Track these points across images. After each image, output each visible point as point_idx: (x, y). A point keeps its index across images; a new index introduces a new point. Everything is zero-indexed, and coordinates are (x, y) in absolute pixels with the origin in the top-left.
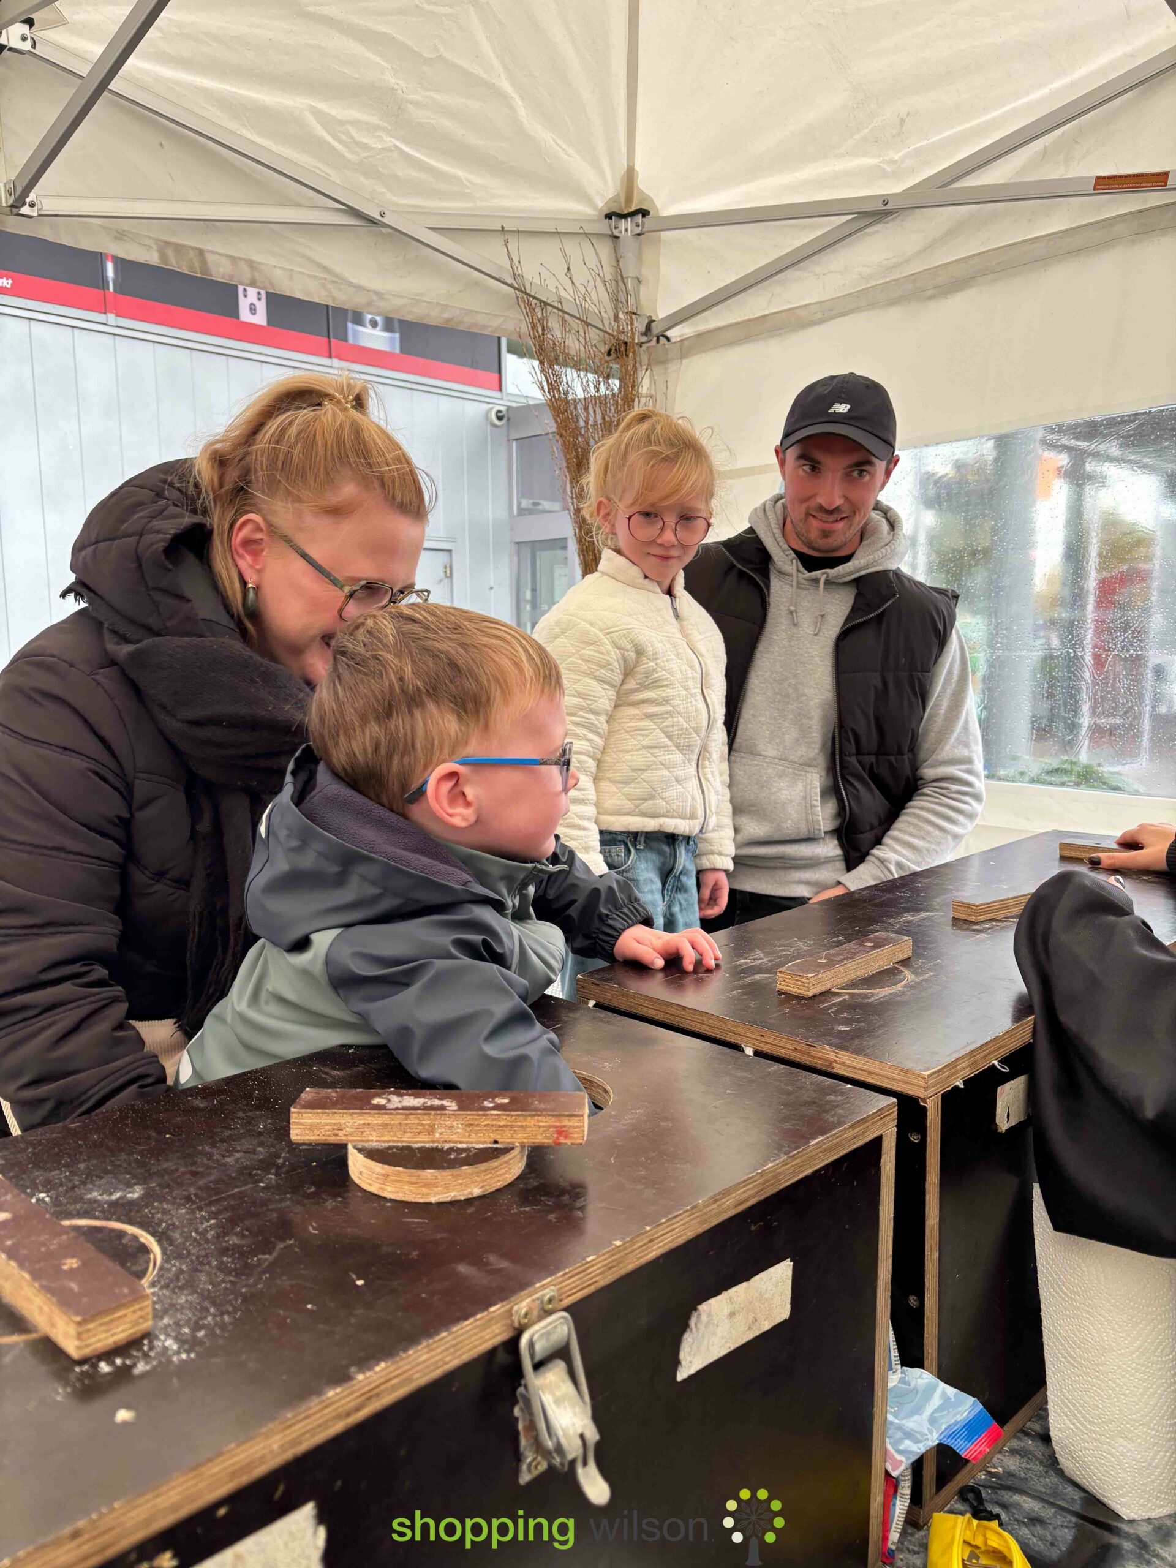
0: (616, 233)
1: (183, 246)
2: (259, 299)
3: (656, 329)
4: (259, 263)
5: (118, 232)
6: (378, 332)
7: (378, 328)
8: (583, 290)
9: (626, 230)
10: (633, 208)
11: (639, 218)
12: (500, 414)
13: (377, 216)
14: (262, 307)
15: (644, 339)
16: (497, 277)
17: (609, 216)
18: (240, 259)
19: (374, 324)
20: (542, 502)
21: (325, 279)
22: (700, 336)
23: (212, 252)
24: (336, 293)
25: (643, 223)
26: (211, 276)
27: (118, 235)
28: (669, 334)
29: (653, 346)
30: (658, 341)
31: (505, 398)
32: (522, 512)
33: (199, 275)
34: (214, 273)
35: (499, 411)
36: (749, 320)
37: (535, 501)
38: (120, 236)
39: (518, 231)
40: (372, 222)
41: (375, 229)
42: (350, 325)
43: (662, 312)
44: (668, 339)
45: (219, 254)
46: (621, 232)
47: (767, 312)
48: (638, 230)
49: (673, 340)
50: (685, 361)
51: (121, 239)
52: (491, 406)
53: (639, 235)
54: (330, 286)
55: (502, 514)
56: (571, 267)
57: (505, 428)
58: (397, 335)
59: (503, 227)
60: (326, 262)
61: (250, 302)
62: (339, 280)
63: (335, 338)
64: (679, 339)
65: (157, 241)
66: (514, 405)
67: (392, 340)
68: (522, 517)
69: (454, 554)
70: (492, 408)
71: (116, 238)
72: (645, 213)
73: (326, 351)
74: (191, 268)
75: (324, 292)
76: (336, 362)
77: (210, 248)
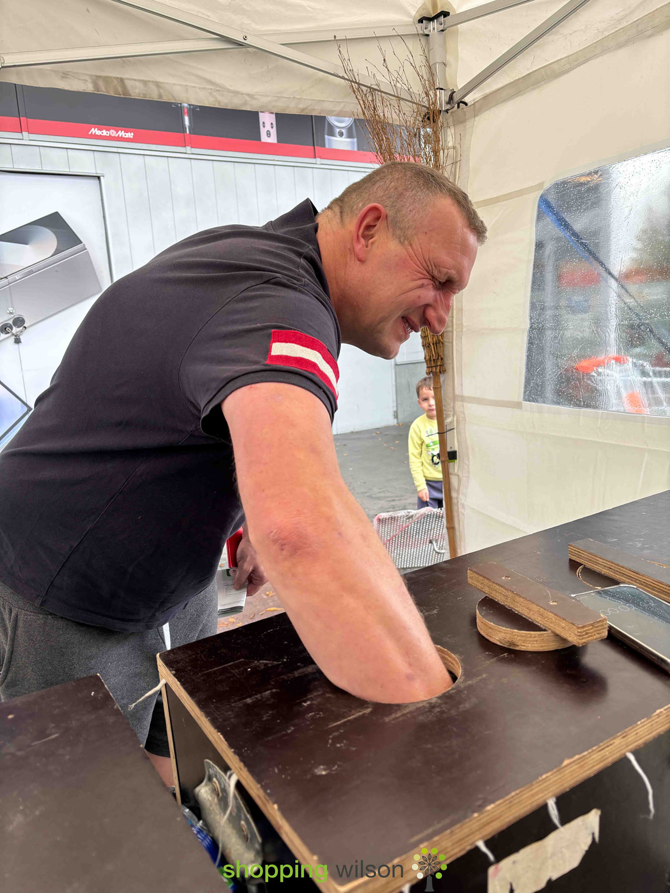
0: (426, 32)
1: (110, 78)
2: (272, 127)
3: (456, 98)
4: (163, 83)
5: (64, 73)
7: (344, 137)
8: (396, 75)
9: (433, 28)
10: (438, 12)
11: (442, 19)
13: (242, 40)
14: (274, 132)
17: (421, 21)
18: (149, 81)
19: (341, 134)
21: (211, 89)
22: (485, 98)
23: (129, 79)
24: (220, 98)
25: (445, 22)
26: (130, 95)
28: (466, 99)
29: (456, 111)
30: (458, 107)
33: (122, 96)
34: (131, 92)
36: (519, 79)
38: (65, 75)
40: (239, 44)
42: (326, 137)
43: (460, 83)
44: (466, 104)
45: (135, 80)
46: (430, 31)
47: (531, 71)
48: (442, 28)
49: (469, 104)
50: (477, 119)
51: (66, 78)
53: (442, 31)
54: (215, 94)
58: (355, 140)
59: (335, 37)
60: (208, 76)
61: (267, 130)
62: (221, 89)
63: (317, 145)
64: (472, 103)
65: (91, 76)
67: (352, 143)
71: (63, 77)
72: (446, 14)
73: (312, 154)
74: (116, 92)
75: (211, 99)
76: (318, 160)
77: (127, 76)
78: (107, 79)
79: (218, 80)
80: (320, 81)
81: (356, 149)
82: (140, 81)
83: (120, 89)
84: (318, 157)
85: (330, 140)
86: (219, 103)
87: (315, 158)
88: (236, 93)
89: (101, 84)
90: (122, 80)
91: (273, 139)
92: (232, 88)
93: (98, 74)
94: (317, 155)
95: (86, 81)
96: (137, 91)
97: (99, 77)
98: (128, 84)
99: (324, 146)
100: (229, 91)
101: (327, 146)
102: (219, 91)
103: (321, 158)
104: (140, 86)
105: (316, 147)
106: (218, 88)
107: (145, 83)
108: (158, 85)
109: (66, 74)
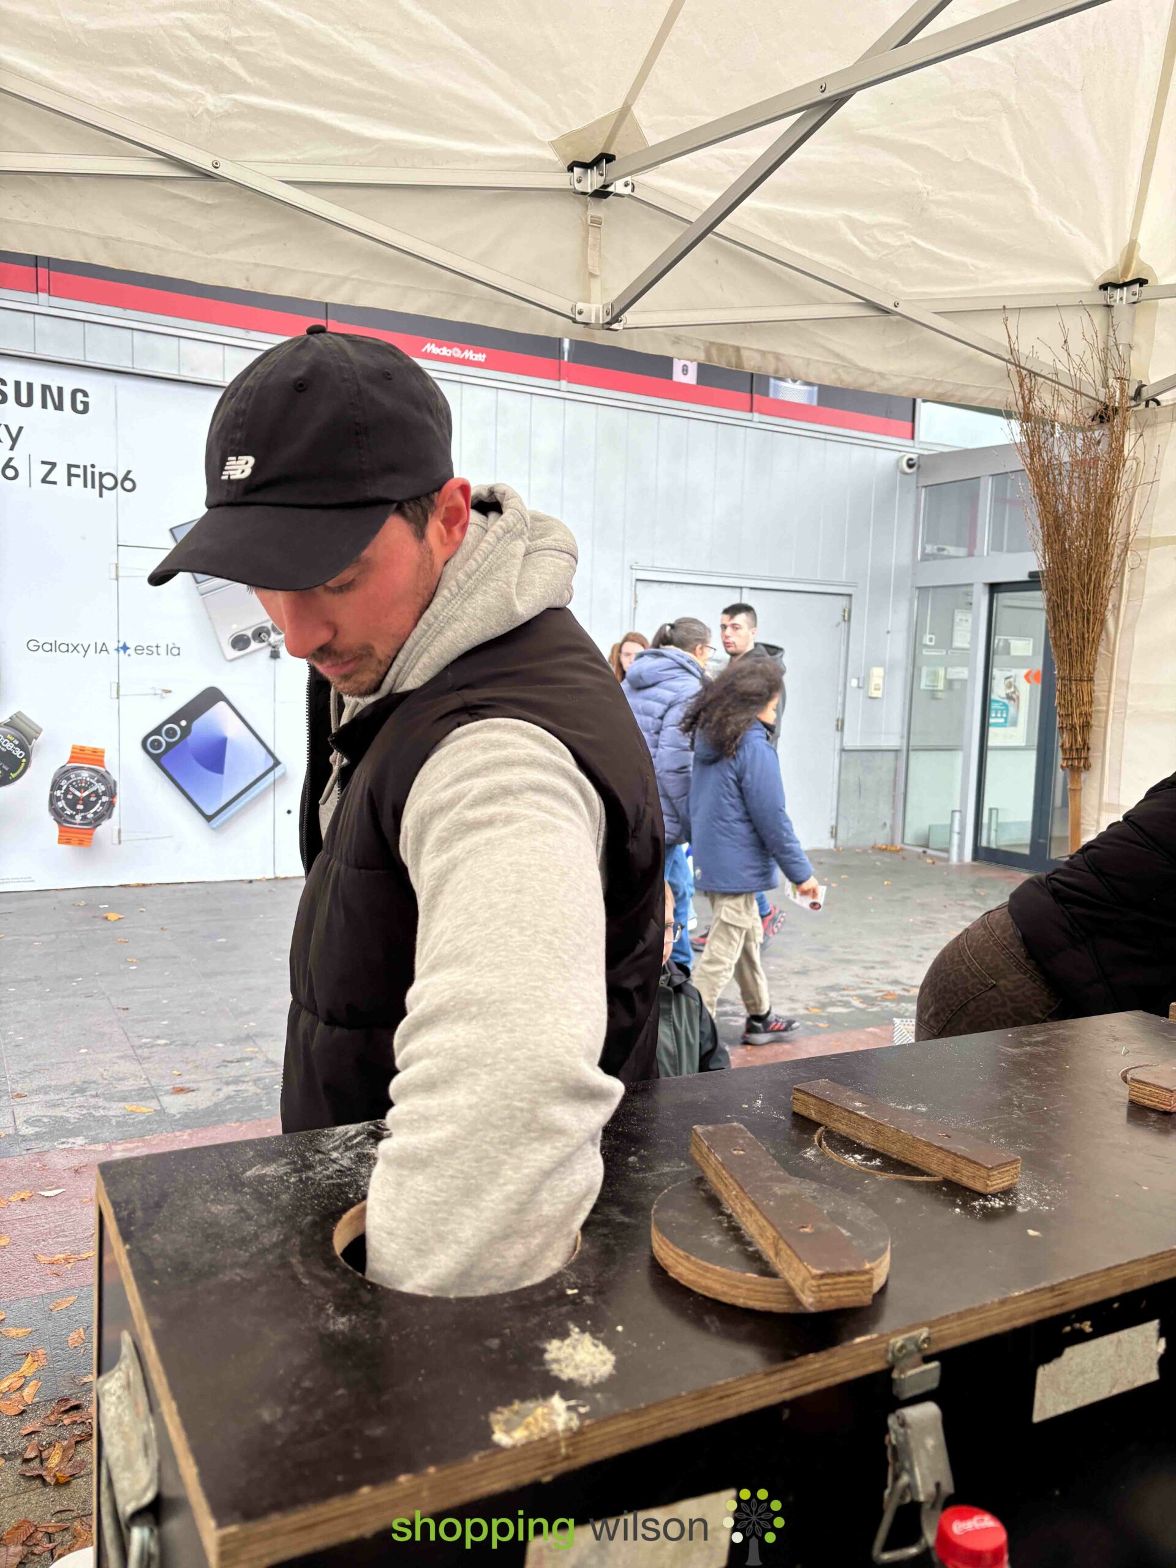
0: (1110, 302)
1: (723, 345)
2: (692, 361)
3: (1147, 393)
4: (783, 355)
6: (798, 387)
7: (798, 383)
8: (1078, 361)
9: (1121, 299)
10: (1129, 279)
11: (1136, 287)
12: (911, 462)
13: (891, 306)
14: (693, 368)
15: (1133, 403)
17: (1104, 287)
18: (769, 352)
20: (948, 548)
21: (836, 364)
23: (746, 348)
24: (844, 375)
25: (1140, 292)
26: (740, 369)
28: (1159, 398)
29: (1140, 411)
30: (1147, 405)
31: (916, 445)
32: (926, 557)
34: (748, 366)
35: (911, 459)
37: (941, 546)
39: (1020, 309)
40: (886, 311)
41: (885, 318)
42: (772, 382)
43: (1155, 377)
44: (1158, 403)
45: (752, 350)
46: (1115, 301)
48: (1134, 299)
49: (1164, 404)
51: (678, 343)
52: (903, 454)
53: (1135, 303)
55: (906, 560)
56: (1068, 340)
57: (915, 476)
58: (815, 392)
59: (1004, 307)
60: (837, 349)
61: (683, 365)
62: (848, 365)
63: (758, 393)
65: (704, 342)
66: (926, 453)
67: (810, 393)
68: (926, 563)
69: (853, 597)
70: (904, 456)
72: (1143, 282)
73: (748, 407)
74: (729, 363)
75: (834, 376)
76: (756, 416)
77: (745, 345)
78: (721, 347)
79: (850, 355)
80: (970, 360)
81: (815, 403)
82: (758, 351)
83: (733, 360)
84: (756, 411)
85: (776, 387)
86: (842, 381)
87: (751, 411)
88: (865, 370)
89: (714, 352)
90: (738, 349)
91: (691, 379)
92: (862, 365)
93: (712, 340)
94: (754, 408)
95: (699, 348)
96: (752, 363)
97: (712, 344)
98: (745, 354)
99: (767, 395)
100: (857, 367)
101: (771, 395)
102: (845, 367)
103: (761, 412)
104: (757, 357)
105: (755, 396)
106: (845, 364)
107: (763, 353)
108: (777, 357)
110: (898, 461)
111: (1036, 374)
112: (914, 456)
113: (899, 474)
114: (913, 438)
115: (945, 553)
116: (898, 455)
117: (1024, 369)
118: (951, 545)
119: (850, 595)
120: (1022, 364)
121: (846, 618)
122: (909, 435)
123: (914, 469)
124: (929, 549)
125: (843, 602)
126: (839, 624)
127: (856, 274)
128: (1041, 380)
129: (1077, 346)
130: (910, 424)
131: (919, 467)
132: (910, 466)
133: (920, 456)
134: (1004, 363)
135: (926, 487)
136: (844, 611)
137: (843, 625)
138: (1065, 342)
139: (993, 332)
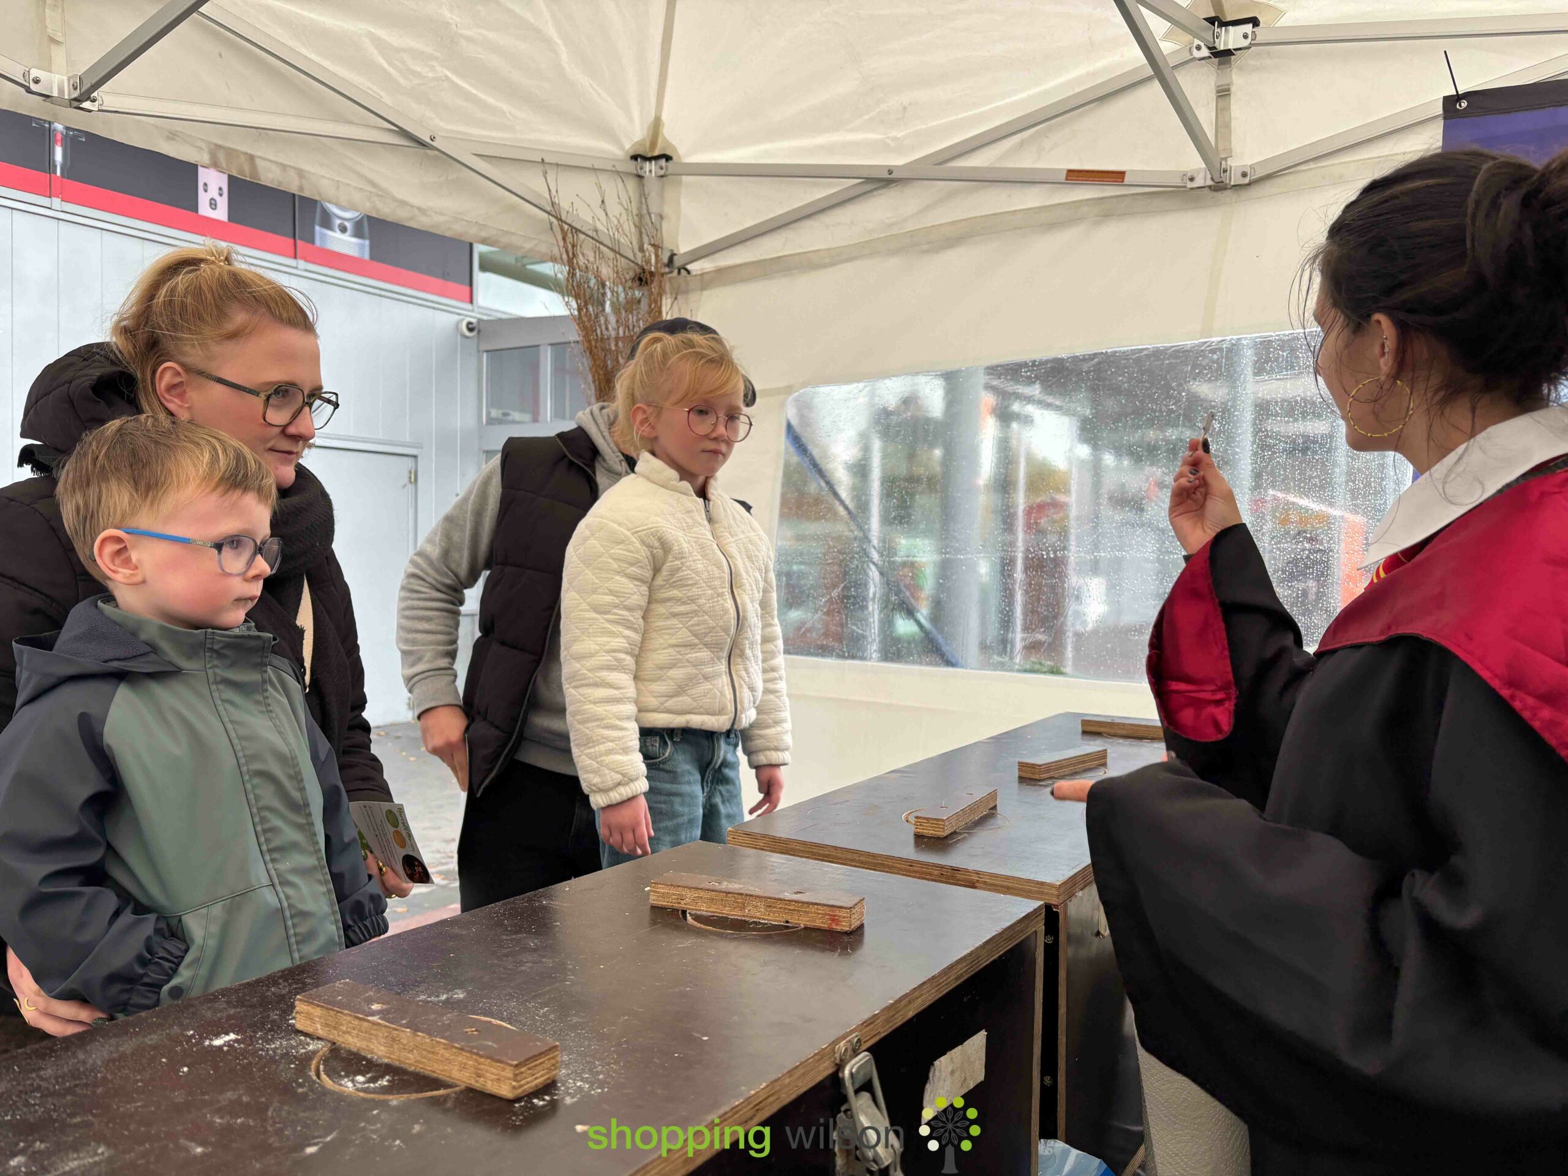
0: (641, 173)
1: (236, 151)
2: (221, 195)
3: (678, 262)
4: (309, 172)
5: (171, 133)
6: (347, 238)
7: (347, 234)
8: (616, 222)
9: (650, 171)
10: (656, 153)
11: (663, 162)
12: (470, 326)
13: (428, 140)
14: (223, 203)
15: (667, 270)
16: (536, 203)
17: (635, 158)
18: (289, 166)
19: (343, 229)
20: (511, 412)
21: (371, 192)
22: (720, 271)
23: (260, 158)
24: (380, 205)
25: (667, 167)
26: (259, 180)
27: (171, 136)
28: (689, 267)
29: (673, 278)
30: (679, 273)
31: (475, 309)
32: (491, 421)
33: (248, 179)
34: (262, 177)
35: (469, 323)
36: (765, 260)
37: (506, 411)
38: (172, 136)
39: (557, 164)
40: (421, 144)
41: (421, 151)
42: (317, 228)
43: (684, 247)
44: (688, 272)
45: (270, 161)
46: (645, 172)
47: (781, 254)
48: (662, 172)
49: (694, 273)
50: (705, 293)
51: (173, 139)
52: (462, 317)
53: (662, 176)
54: (375, 199)
55: (471, 422)
56: (605, 201)
57: (476, 340)
58: (367, 242)
59: (543, 160)
60: (371, 176)
61: (211, 197)
62: (384, 194)
63: (301, 239)
64: (699, 273)
65: (209, 143)
66: (485, 318)
67: (362, 247)
68: (492, 427)
69: (419, 458)
70: (462, 320)
71: (168, 138)
72: (668, 158)
73: (292, 254)
74: (241, 171)
75: (368, 204)
76: (302, 264)
77: (259, 154)
78: (230, 152)
79: (384, 184)
80: (512, 208)
81: (367, 256)
82: (276, 163)
83: (247, 169)
84: (301, 258)
85: (323, 236)
86: (378, 211)
87: (295, 257)
88: (403, 203)
89: (221, 156)
90: (251, 158)
91: (221, 213)
92: (400, 196)
93: (219, 142)
94: (299, 255)
95: (202, 149)
96: (270, 176)
97: (217, 146)
98: (259, 163)
99: (313, 242)
100: (395, 199)
101: (318, 243)
102: (378, 195)
103: (306, 260)
104: (275, 169)
105: (299, 242)
106: (380, 193)
107: (284, 167)
108: (301, 174)
109: (175, 135)
110: (457, 325)
111: (577, 230)
112: (473, 320)
113: (459, 337)
114: (471, 302)
115: (510, 418)
116: (456, 318)
117: (566, 223)
118: (514, 410)
119: (415, 457)
120: (563, 218)
121: (413, 480)
122: (468, 298)
123: (474, 333)
124: (494, 413)
125: (409, 462)
126: (405, 486)
127: (387, 99)
128: (582, 237)
129: (615, 209)
130: (467, 288)
131: (479, 332)
132: (471, 330)
133: (480, 321)
134: (546, 215)
135: (487, 351)
136: (410, 473)
137: (410, 487)
138: (603, 202)
139: (534, 183)
